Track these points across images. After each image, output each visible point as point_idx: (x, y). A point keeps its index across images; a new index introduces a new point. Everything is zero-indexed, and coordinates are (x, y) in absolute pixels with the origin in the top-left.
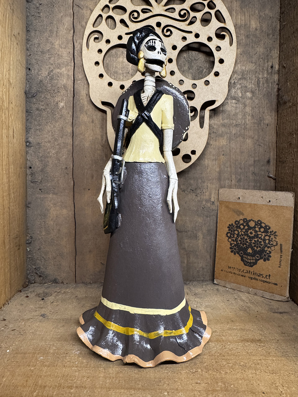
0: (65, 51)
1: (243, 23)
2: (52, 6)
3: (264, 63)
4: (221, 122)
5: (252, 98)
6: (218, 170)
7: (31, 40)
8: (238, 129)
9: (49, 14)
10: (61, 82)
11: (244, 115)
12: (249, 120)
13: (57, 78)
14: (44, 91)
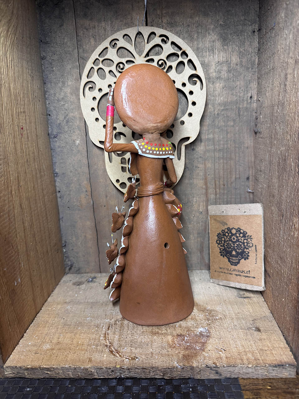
0: (76, 98)
1: (225, 59)
2: (62, 61)
3: (244, 95)
4: (207, 148)
5: (234, 126)
6: (204, 187)
7: (48, 91)
8: (222, 153)
9: (60, 68)
10: (75, 124)
11: (226, 141)
12: (231, 145)
13: (72, 120)
14: (63, 132)
